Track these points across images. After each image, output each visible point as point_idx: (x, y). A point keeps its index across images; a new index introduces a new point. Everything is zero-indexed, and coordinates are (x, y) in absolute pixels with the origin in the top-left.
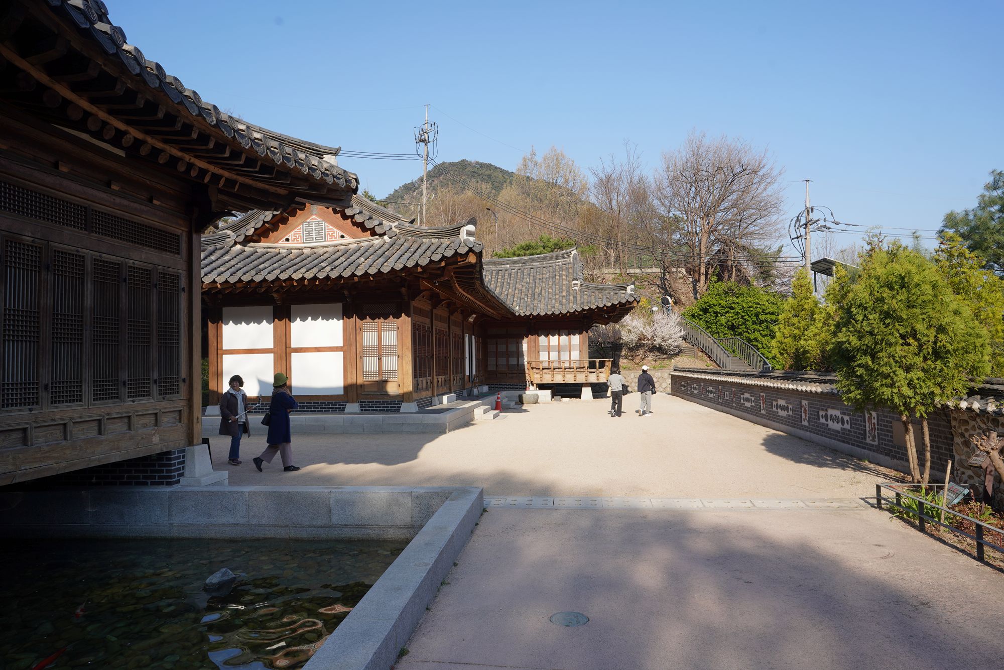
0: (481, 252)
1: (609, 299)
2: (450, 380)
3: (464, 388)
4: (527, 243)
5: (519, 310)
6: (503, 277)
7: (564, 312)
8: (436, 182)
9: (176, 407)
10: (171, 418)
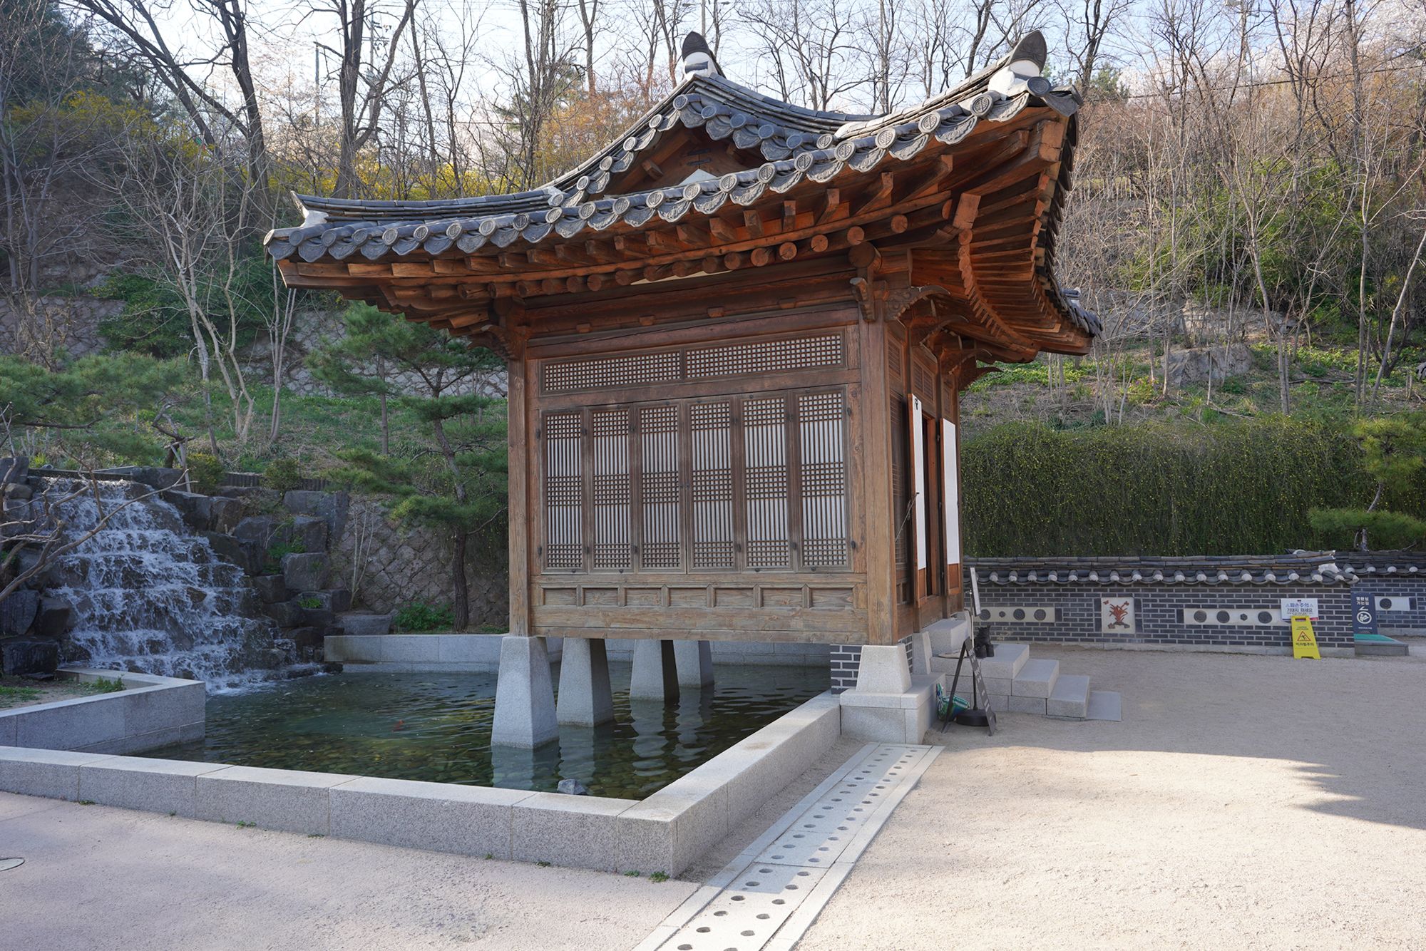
9: (840, 583)
10: (834, 597)
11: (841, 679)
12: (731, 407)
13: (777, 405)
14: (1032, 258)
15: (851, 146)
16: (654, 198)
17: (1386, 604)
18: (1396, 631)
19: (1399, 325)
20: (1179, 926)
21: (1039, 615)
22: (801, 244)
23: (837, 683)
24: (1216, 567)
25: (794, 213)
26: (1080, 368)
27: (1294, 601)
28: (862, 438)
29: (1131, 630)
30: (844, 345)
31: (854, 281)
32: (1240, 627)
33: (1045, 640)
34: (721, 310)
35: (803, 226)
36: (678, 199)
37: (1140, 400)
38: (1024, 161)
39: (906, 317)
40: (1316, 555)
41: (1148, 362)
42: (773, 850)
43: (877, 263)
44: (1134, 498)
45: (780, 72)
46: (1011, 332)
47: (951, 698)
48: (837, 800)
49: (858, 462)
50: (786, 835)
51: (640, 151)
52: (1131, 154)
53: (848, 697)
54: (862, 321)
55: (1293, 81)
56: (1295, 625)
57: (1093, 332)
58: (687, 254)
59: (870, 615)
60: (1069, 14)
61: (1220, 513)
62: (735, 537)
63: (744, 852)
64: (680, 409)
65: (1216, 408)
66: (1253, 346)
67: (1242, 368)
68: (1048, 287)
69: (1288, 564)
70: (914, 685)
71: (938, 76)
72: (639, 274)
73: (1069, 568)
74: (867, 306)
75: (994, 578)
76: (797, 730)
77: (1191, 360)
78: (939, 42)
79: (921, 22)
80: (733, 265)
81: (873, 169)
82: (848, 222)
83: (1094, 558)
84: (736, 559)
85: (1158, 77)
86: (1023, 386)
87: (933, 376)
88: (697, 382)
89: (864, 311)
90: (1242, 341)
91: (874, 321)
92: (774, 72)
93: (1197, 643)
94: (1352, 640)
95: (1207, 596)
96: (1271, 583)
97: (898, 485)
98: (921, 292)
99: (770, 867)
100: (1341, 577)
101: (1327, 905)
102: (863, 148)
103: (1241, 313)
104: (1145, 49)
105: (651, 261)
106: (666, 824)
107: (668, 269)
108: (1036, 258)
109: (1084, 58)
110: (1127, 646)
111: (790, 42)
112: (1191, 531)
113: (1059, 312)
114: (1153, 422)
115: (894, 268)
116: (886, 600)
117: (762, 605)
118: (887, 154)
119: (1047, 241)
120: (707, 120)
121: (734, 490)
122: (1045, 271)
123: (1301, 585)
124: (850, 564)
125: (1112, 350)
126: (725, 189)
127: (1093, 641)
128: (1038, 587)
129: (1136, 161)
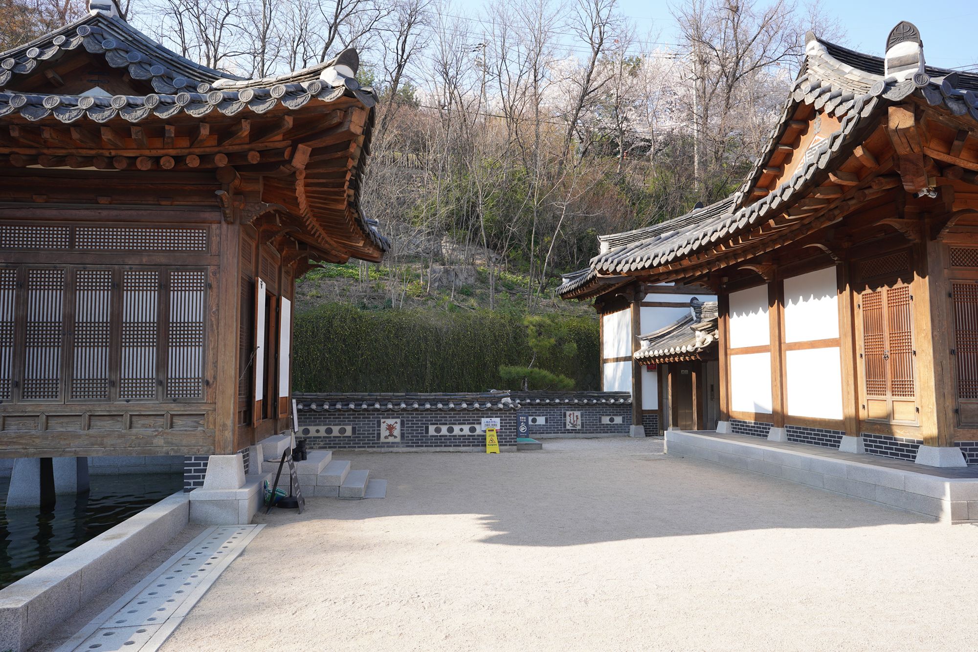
9: (195, 410)
10: (190, 421)
11: (192, 481)
12: (113, 275)
13: (153, 277)
14: (345, 195)
15: (220, 96)
16: (51, 102)
17: (534, 421)
18: (538, 436)
19: (549, 264)
20: (399, 624)
21: (343, 431)
22: (179, 159)
23: (189, 484)
24: (448, 399)
25: (173, 135)
26: (379, 271)
27: (488, 419)
28: (218, 305)
29: (398, 440)
30: (209, 237)
31: (219, 193)
32: (459, 436)
33: (345, 447)
34: (109, 199)
35: (181, 146)
36: (74, 106)
37: (414, 294)
38: (340, 130)
39: (258, 222)
40: (500, 393)
41: (420, 271)
42: (118, 617)
43: (237, 182)
44: (406, 356)
45: (182, 30)
46: (332, 242)
47: (274, 490)
48: (178, 571)
49: (214, 323)
50: (132, 603)
51: (42, 61)
52: (419, 141)
53: (196, 494)
54: (223, 222)
55: (507, 117)
56: (488, 434)
57: (385, 248)
58: (80, 151)
59: (217, 433)
60: (387, 45)
61: (454, 367)
62: (110, 376)
63: (92, 622)
64: (67, 272)
65: (456, 303)
66: (478, 268)
67: (471, 280)
68: (356, 215)
69: (486, 398)
70: (247, 483)
71: (299, 63)
72: (34, 160)
73: (363, 400)
74: (227, 212)
75: (314, 406)
76: (151, 522)
77: (444, 273)
78: (302, 40)
79: (290, 23)
80: (119, 167)
81: (235, 115)
82: (216, 149)
83: (378, 394)
84: (110, 392)
85: (436, 97)
86: (342, 279)
87: (277, 267)
88: (84, 252)
89: (225, 215)
90: (473, 264)
91: (232, 223)
92: (177, 29)
93: (435, 446)
94: (516, 442)
95: (442, 417)
96: (477, 409)
97: (244, 341)
98: (268, 207)
99: (113, 631)
100: (512, 406)
101: (482, 597)
102: (230, 99)
103: (473, 249)
104: (430, 78)
105: (45, 151)
106: (17, 609)
107: (61, 160)
108: (349, 196)
109: (394, 74)
110: (395, 449)
111: (191, 10)
112: (437, 377)
113: (363, 233)
114: (420, 309)
115: (249, 187)
116: (229, 423)
117: (131, 427)
118: (246, 107)
119: (355, 185)
120: (107, 50)
121: (111, 339)
122: (354, 205)
123: (492, 410)
124: (203, 396)
125: (399, 262)
126: (116, 106)
127: (374, 447)
128: (342, 413)
129: (419, 145)
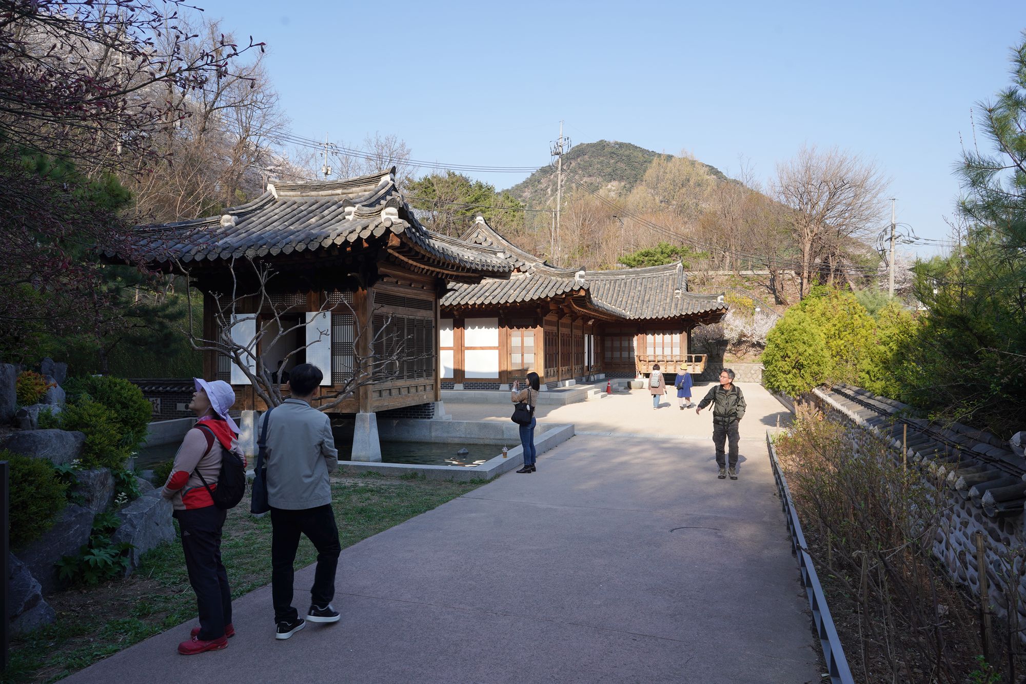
0: (588, 289)
1: (702, 307)
2: (571, 369)
3: (583, 376)
4: (647, 250)
5: (630, 314)
6: (620, 286)
7: (666, 316)
8: (573, 164)
